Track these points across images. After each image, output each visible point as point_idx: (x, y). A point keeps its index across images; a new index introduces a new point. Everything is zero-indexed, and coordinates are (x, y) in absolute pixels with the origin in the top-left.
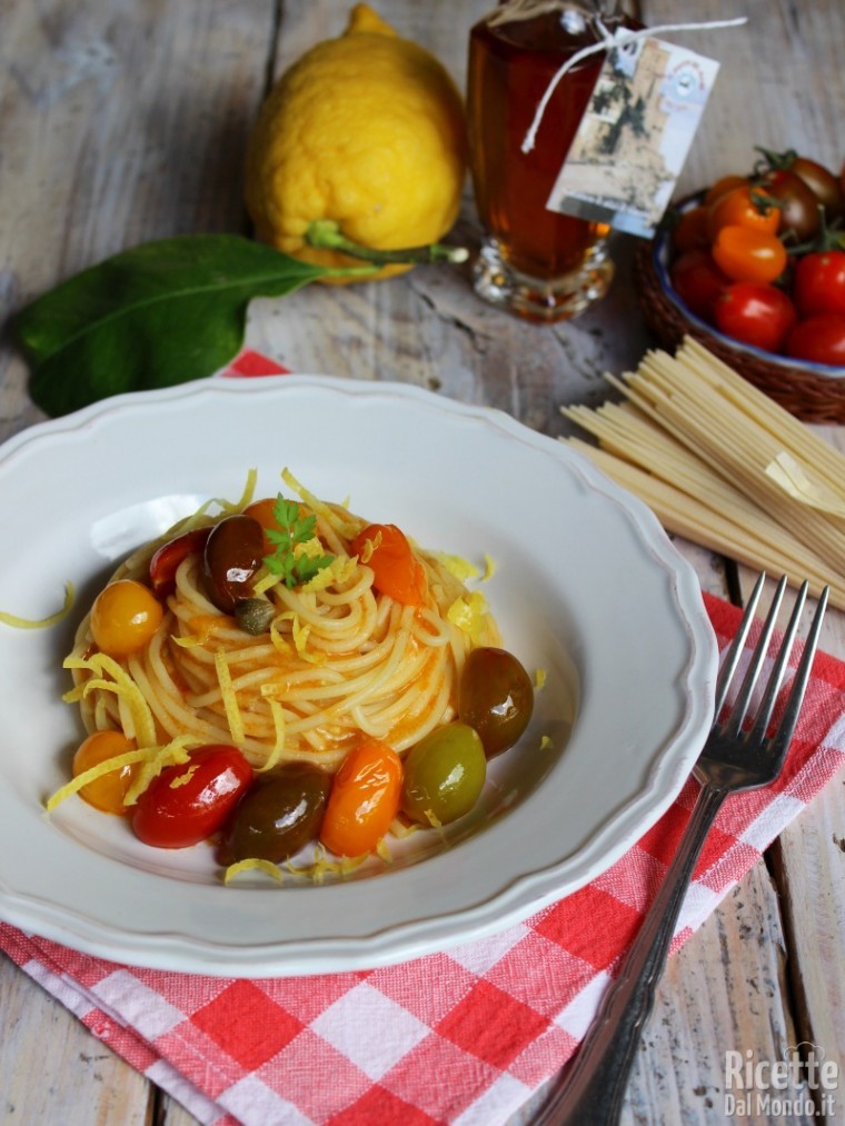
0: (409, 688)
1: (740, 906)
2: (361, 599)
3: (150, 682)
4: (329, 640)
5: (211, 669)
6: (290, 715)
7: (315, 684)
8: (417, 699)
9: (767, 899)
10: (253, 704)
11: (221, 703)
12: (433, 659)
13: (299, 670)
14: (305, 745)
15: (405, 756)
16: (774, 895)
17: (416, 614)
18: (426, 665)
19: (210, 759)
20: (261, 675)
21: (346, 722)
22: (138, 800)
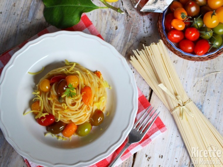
1: (126, 163)
9: (131, 163)
16: (132, 162)
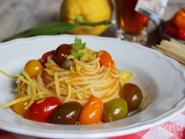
0: (107, 88)
2: (96, 64)
3: (36, 82)
4: (86, 71)
5: (53, 77)
6: (73, 89)
7: (81, 81)
8: (110, 90)
10: (63, 85)
11: (54, 85)
12: (115, 83)
13: (77, 77)
14: (77, 98)
15: (105, 104)
17: (111, 70)
18: (113, 84)
19: (49, 101)
20: (66, 78)
21: (89, 93)
22: (28, 109)
